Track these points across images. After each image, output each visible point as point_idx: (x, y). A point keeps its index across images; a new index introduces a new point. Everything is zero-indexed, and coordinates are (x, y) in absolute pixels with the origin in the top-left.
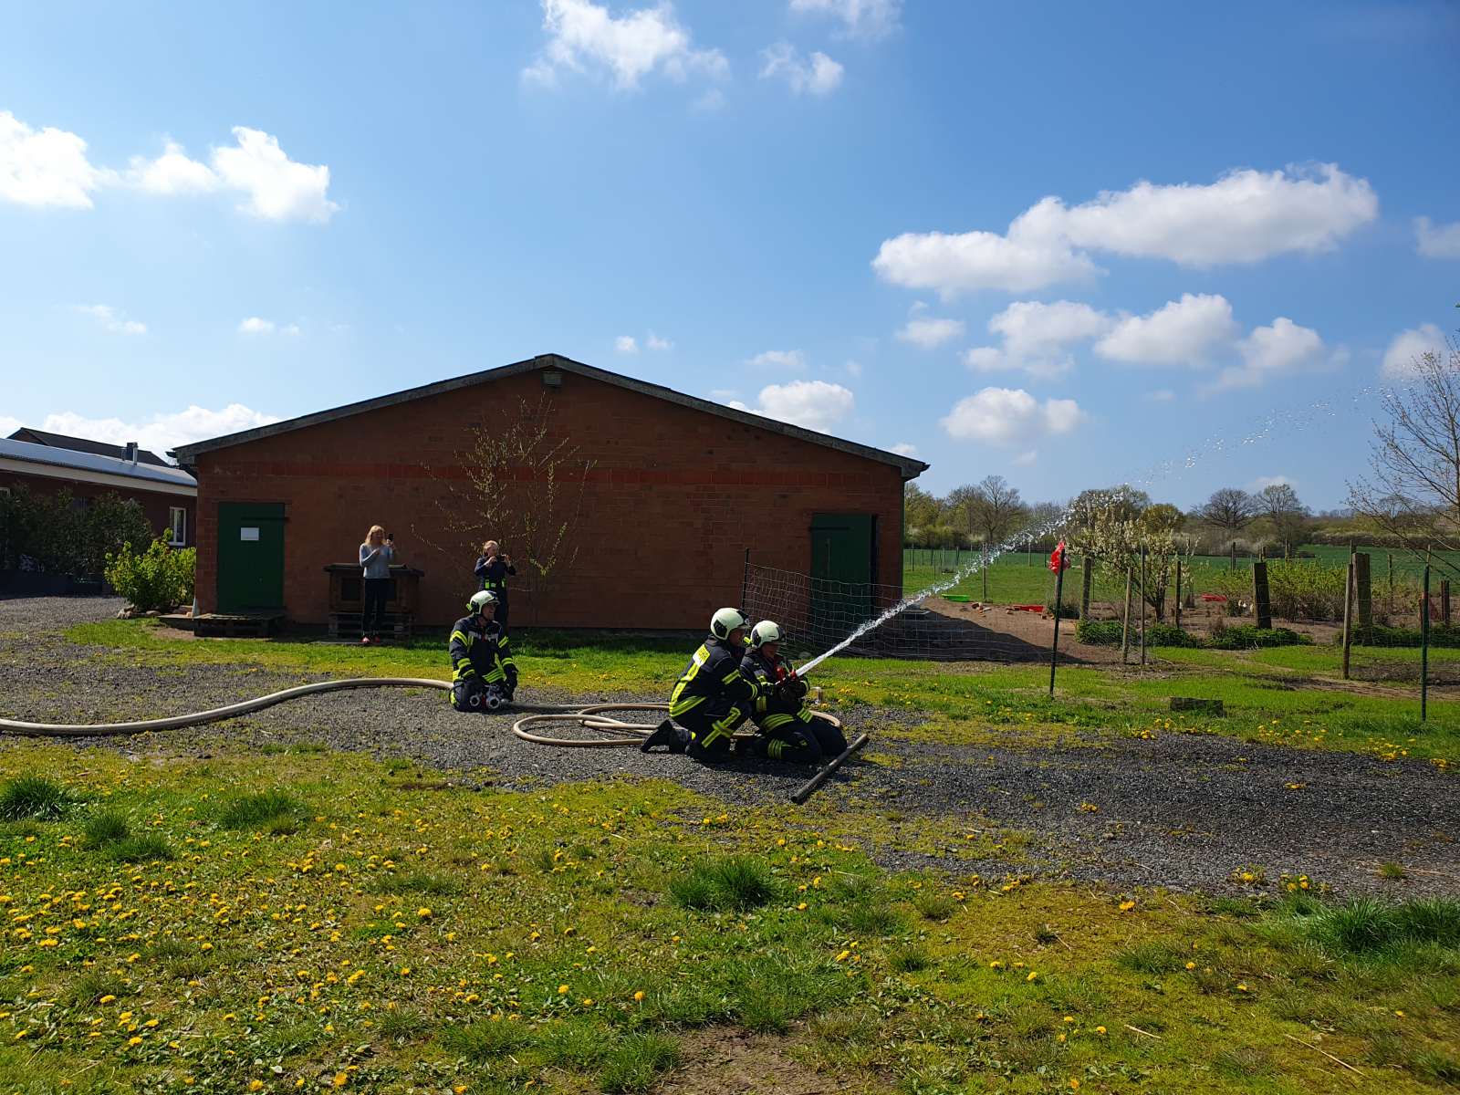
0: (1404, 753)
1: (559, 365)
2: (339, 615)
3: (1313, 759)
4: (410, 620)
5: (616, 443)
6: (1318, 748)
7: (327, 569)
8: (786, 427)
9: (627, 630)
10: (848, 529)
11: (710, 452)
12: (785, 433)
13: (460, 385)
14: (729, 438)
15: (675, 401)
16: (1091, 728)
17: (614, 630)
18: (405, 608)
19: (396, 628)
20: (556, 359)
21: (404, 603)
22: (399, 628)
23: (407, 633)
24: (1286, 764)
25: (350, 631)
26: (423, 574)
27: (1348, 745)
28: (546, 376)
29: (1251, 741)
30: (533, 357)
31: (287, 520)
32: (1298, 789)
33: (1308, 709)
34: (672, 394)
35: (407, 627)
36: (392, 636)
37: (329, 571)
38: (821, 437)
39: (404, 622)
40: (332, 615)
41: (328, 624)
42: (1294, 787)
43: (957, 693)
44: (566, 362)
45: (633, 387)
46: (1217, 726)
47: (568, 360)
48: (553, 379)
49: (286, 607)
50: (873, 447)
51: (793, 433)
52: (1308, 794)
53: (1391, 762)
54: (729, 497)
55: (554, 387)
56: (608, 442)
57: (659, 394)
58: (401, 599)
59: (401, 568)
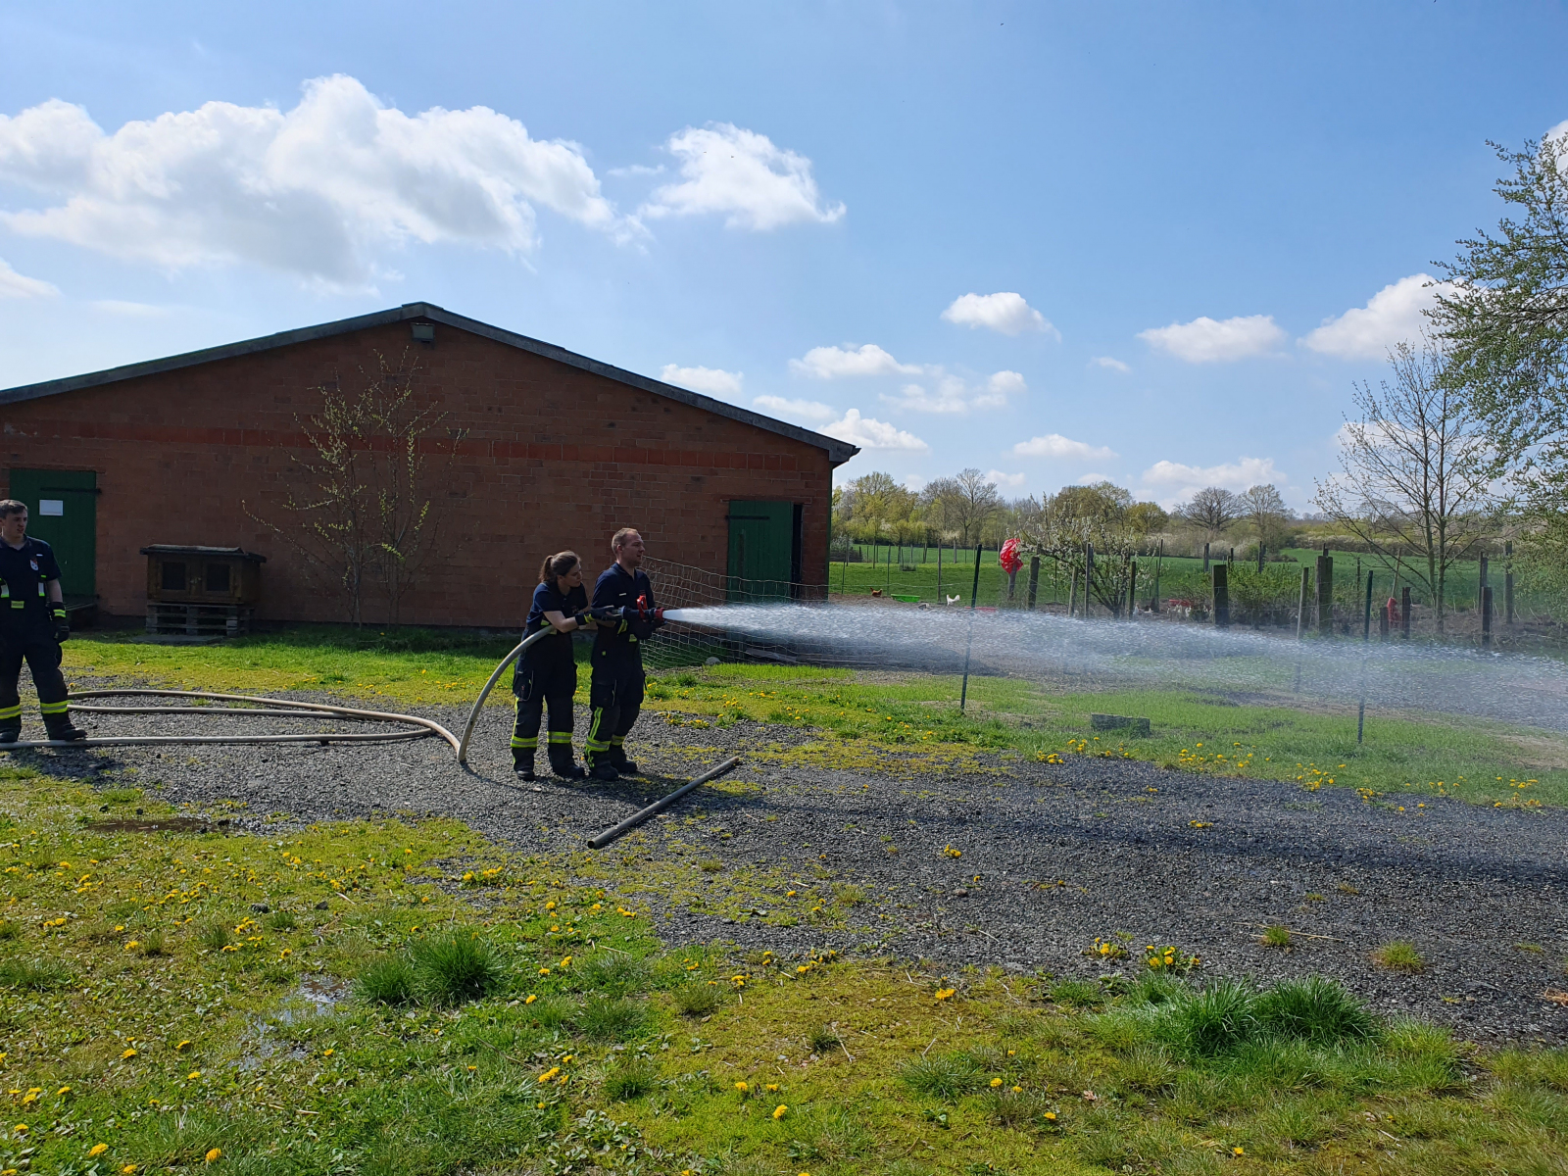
0: (1331, 781)
1: (430, 316)
2: (158, 607)
3: (1231, 789)
4: (247, 613)
5: (500, 410)
6: (1240, 776)
7: (144, 552)
8: (700, 399)
10: (768, 518)
11: (612, 425)
12: (699, 405)
13: (312, 336)
14: (634, 409)
15: (570, 363)
16: (995, 750)
18: (239, 599)
19: (228, 623)
20: (428, 309)
21: (238, 594)
22: (232, 622)
23: (243, 629)
24: (1200, 795)
25: (172, 625)
26: (264, 560)
27: (1274, 772)
28: (414, 328)
29: (1169, 767)
30: (400, 306)
31: (99, 491)
32: (1203, 827)
33: (1243, 728)
34: (567, 355)
35: (241, 623)
36: (224, 632)
37: (146, 553)
38: (739, 412)
39: (238, 616)
40: (149, 606)
41: (145, 617)
42: (1199, 825)
43: (858, 706)
44: (439, 313)
45: (519, 344)
46: (1135, 749)
47: (442, 310)
48: (424, 332)
49: (98, 597)
50: (799, 426)
51: (706, 406)
52: (1212, 834)
53: (1314, 792)
54: (633, 478)
55: (425, 342)
56: (490, 409)
57: (551, 355)
58: (235, 588)
59: (235, 552)
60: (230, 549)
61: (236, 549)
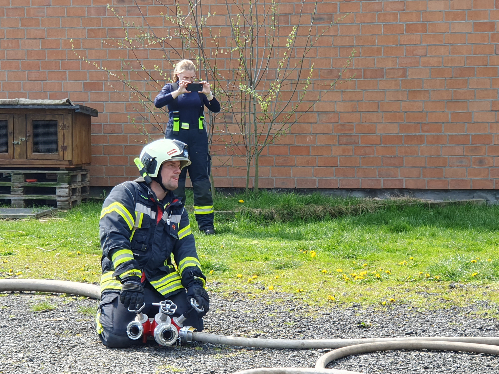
4: (79, 179)
9: (391, 191)
17: (372, 192)
18: (70, 162)
23: (74, 198)
35: (73, 191)
36: (53, 204)
39: (69, 183)
58: (64, 148)
59: (63, 104)
60: (57, 101)
61: (65, 100)
